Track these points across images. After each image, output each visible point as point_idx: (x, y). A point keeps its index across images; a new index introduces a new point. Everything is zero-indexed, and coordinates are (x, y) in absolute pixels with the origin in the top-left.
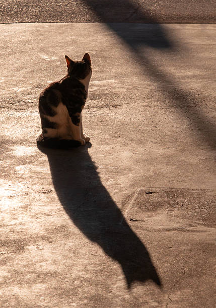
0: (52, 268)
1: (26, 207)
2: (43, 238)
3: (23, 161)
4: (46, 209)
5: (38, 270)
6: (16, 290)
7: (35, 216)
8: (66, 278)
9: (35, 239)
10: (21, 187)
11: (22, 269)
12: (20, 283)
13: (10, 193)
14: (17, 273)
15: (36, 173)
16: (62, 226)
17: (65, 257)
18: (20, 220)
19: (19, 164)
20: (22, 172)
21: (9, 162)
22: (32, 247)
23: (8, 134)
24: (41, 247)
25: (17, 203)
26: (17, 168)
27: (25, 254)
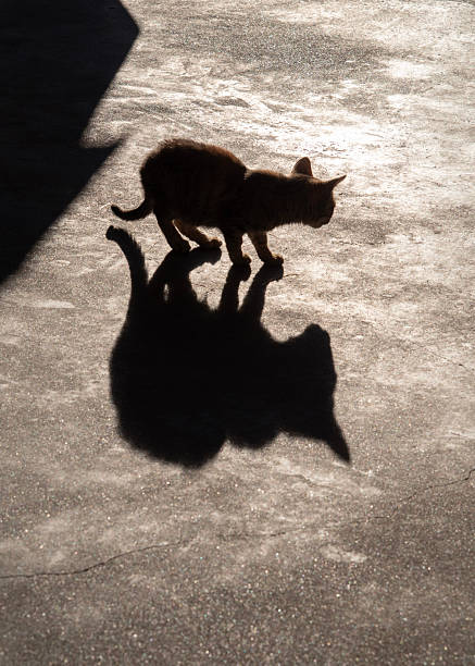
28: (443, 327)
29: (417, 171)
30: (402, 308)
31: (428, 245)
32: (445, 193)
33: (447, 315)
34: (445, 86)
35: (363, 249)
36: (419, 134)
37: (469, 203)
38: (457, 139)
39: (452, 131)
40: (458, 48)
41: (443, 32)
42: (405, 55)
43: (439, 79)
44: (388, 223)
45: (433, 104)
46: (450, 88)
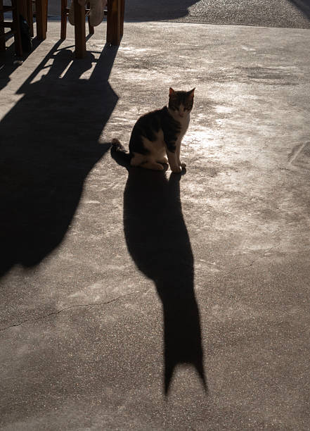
0: (236, 189)
1: (221, 147)
2: (231, 168)
3: (222, 116)
4: (236, 150)
5: (225, 189)
6: (208, 201)
7: (227, 153)
8: (245, 196)
9: (225, 168)
10: (219, 133)
11: (214, 188)
12: (211, 197)
13: (210, 137)
14: (210, 190)
15: (231, 125)
16: (247, 162)
17: (246, 182)
18: (216, 155)
19: (219, 118)
20: (220, 123)
21: (211, 116)
22: (223, 174)
23: (212, 97)
24: (229, 174)
25: (214, 144)
26: (217, 120)
27: (217, 178)
28: (240, 208)
29: (228, 148)
30: (225, 201)
31: (233, 176)
32: (239, 156)
33: (241, 203)
34: (237, 115)
35: (208, 179)
36: (228, 134)
37: (248, 160)
38: (243, 135)
39: (241, 133)
40: (242, 100)
41: (236, 95)
42: (222, 104)
43: (235, 112)
44: (218, 168)
45: (233, 122)
46: (239, 116)
